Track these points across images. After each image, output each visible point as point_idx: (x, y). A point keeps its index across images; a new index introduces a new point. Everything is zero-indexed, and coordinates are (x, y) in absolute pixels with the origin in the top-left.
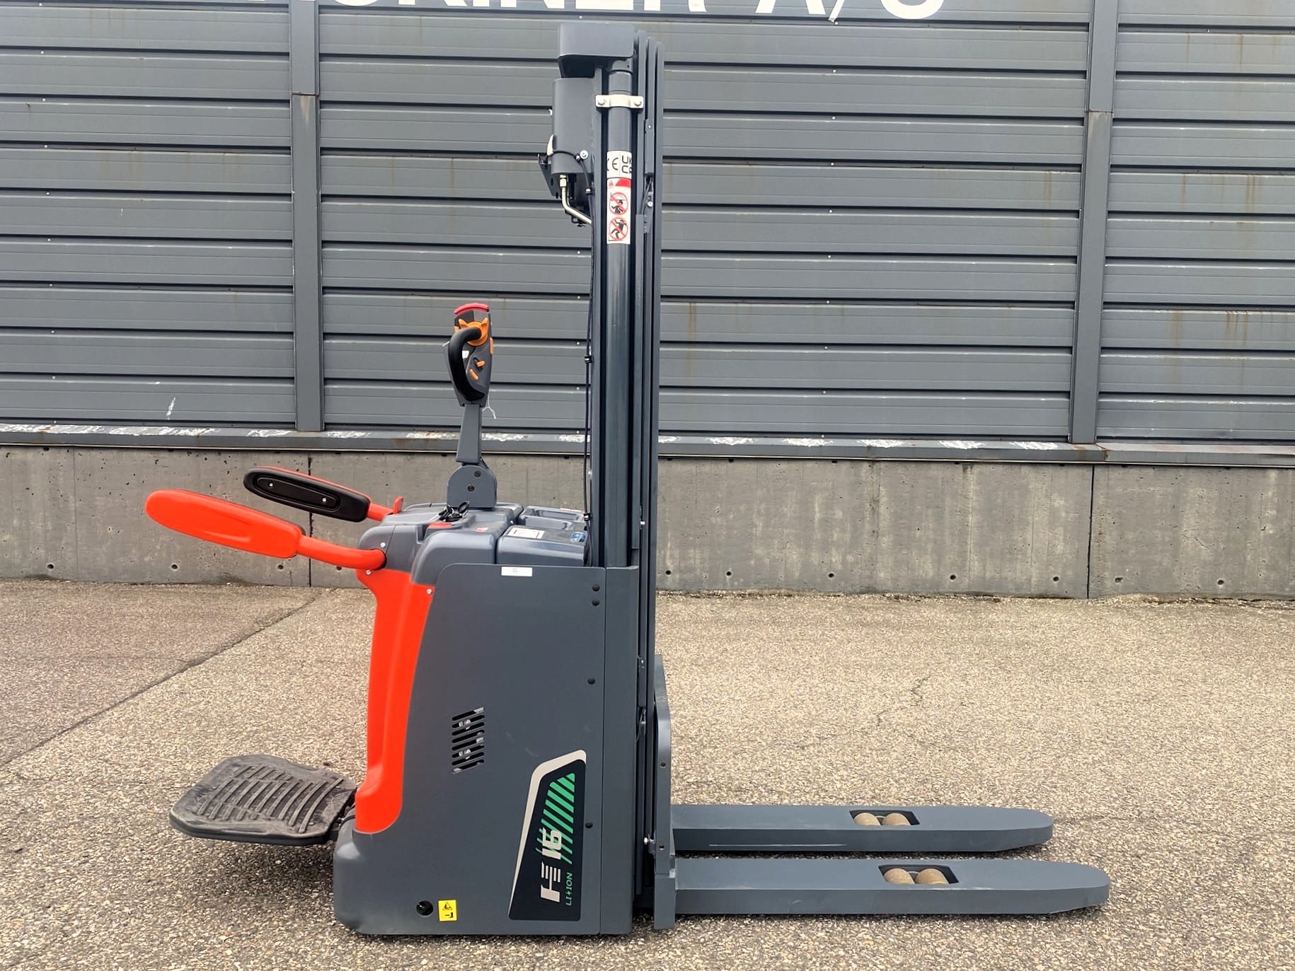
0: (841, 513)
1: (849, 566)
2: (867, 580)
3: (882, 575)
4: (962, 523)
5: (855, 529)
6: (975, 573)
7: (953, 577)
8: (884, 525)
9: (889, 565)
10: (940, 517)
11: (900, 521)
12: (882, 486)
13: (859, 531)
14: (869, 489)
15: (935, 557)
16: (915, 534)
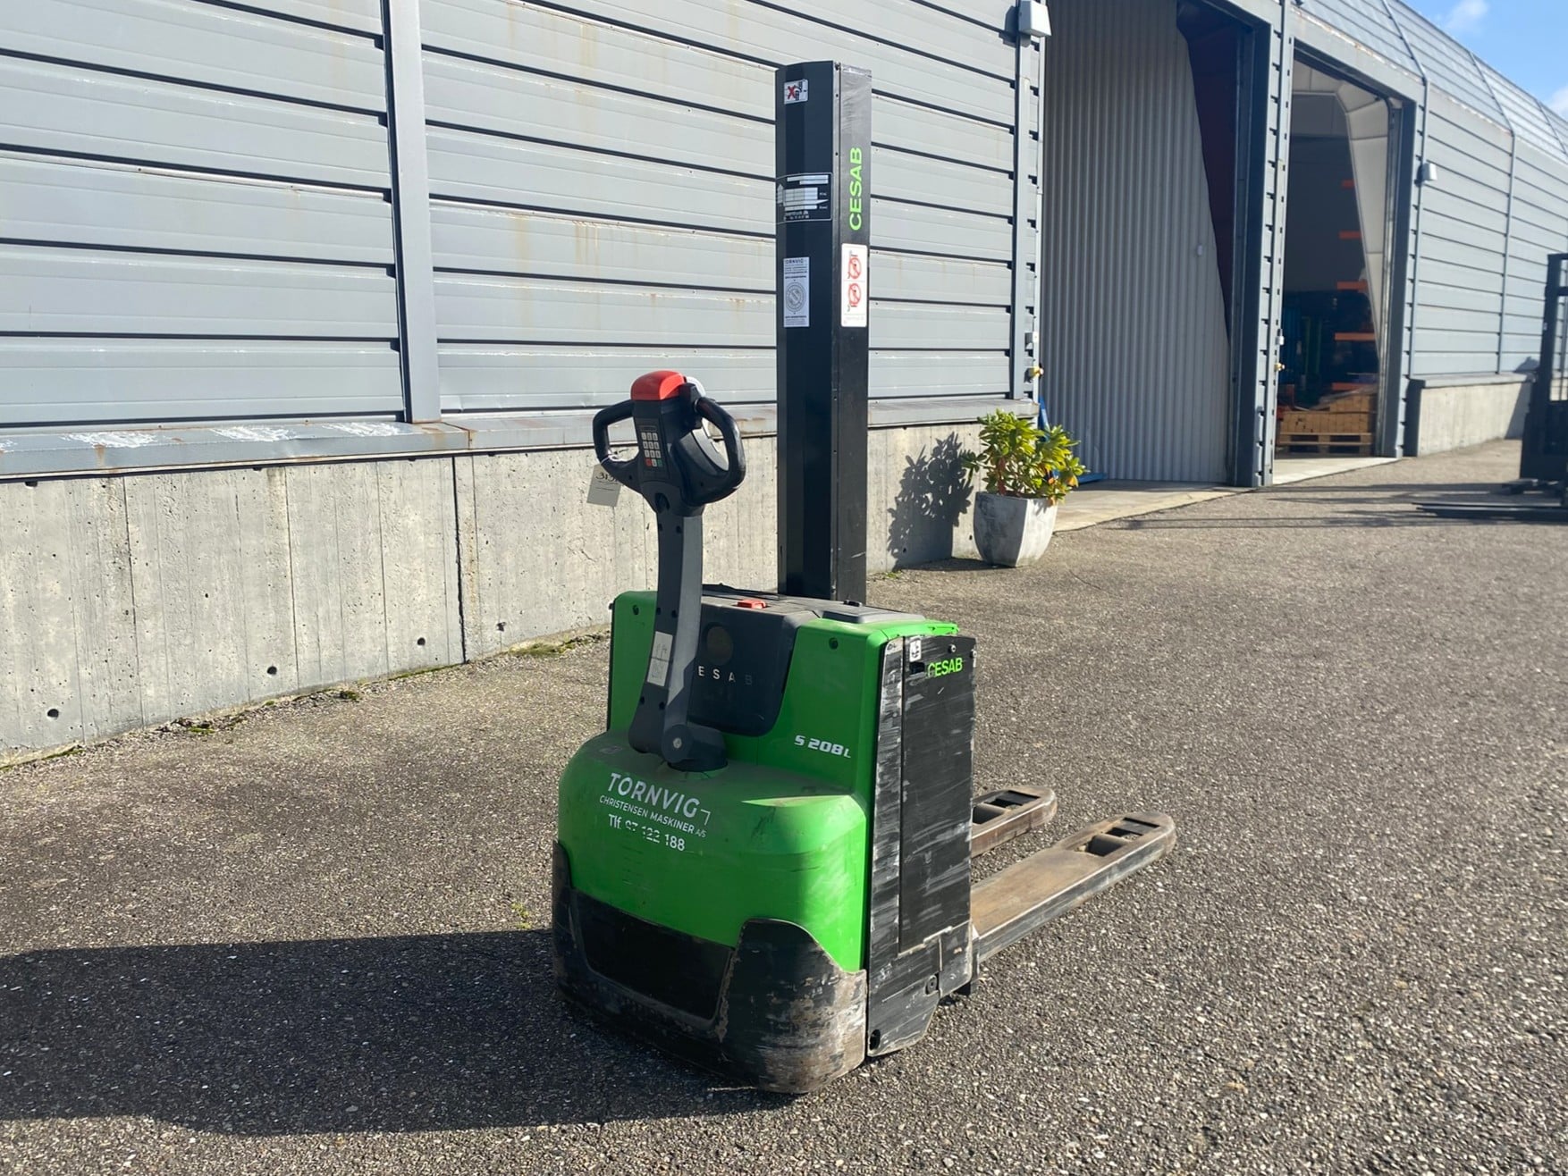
0: (57, 587)
1: (86, 689)
2: (125, 707)
3: (150, 692)
4: (276, 573)
5: (91, 613)
6: (306, 655)
7: (272, 670)
8: (145, 596)
9: (163, 669)
10: (241, 568)
11: (173, 585)
12: (133, 522)
13: (100, 615)
14: (108, 531)
15: (239, 640)
16: (201, 606)
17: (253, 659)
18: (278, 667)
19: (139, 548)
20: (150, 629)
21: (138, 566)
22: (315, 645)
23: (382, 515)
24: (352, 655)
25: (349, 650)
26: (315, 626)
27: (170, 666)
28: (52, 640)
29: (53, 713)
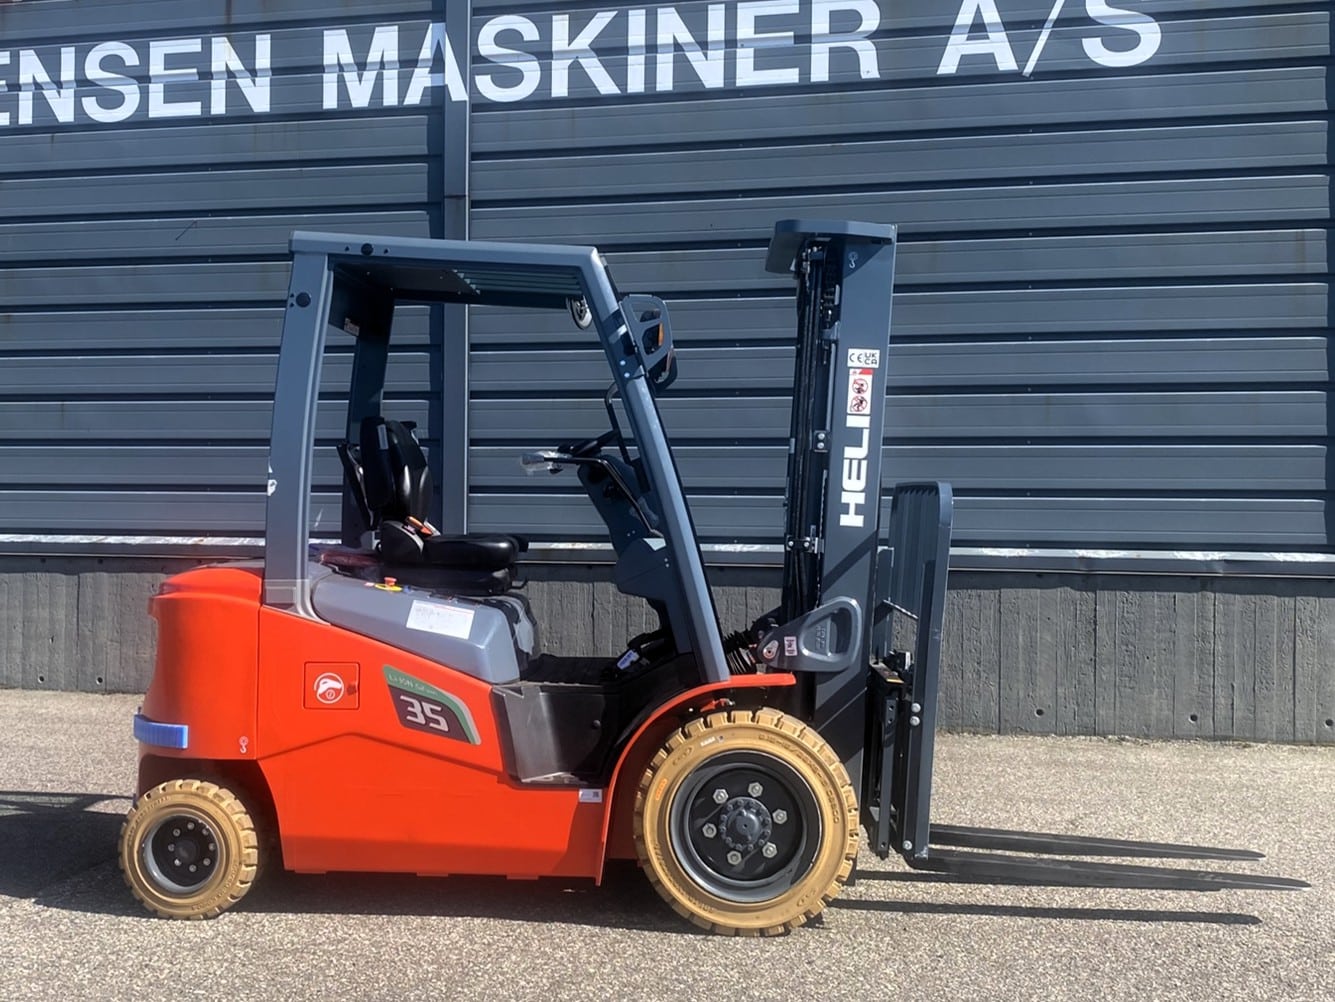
0: (1049, 638)
1: (1061, 702)
2: (1084, 718)
3: (1103, 713)
4: (1202, 651)
5: (1068, 656)
6: (1222, 712)
7: (1194, 718)
8: (1105, 651)
9: (1112, 700)
10: (1174, 643)
11: (1124, 648)
12: (1100, 605)
13: (1073, 659)
14: (1084, 607)
15: (1169, 691)
16: (1143, 665)
17: (1178, 706)
18: (1199, 716)
19: (1102, 620)
20: (1106, 673)
21: (1101, 632)
22: (1230, 707)
23: (1298, 620)
24: (1263, 720)
25: (1259, 716)
26: (1231, 692)
27: (1118, 699)
28: (1043, 668)
29: (1040, 712)
